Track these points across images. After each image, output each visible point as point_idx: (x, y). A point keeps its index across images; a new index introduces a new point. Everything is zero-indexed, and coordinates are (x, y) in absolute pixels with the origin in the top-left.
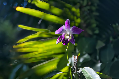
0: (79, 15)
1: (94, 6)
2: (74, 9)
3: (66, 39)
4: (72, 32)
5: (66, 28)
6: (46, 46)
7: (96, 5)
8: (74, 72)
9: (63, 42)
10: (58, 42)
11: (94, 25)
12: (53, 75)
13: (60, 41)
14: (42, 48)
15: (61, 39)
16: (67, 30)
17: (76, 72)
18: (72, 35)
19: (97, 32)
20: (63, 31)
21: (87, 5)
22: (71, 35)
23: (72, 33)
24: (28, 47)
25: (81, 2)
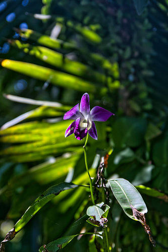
0: (116, 74)
1: (145, 59)
2: (107, 65)
3: (81, 129)
4: (93, 116)
5: (83, 110)
6: (55, 132)
7: (148, 56)
8: (99, 186)
9: (76, 134)
10: (67, 134)
11: (144, 95)
12: (61, 191)
13: (72, 132)
14: (49, 134)
15: (73, 128)
16: (84, 113)
17: (101, 186)
18: (92, 122)
19: (149, 106)
20: (77, 115)
21: (132, 57)
22: (90, 122)
23: (93, 118)
24: (22, 133)
25: (121, 52)
